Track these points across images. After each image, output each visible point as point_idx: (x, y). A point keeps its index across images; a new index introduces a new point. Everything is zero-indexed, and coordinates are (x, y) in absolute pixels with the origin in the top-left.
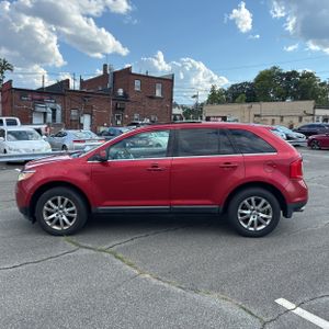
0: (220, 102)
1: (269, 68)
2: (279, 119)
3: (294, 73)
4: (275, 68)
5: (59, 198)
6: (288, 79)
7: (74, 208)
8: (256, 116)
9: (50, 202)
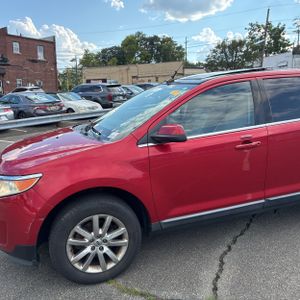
0: (94, 66)
2: (154, 79)
3: (156, 38)
4: (139, 33)
6: (152, 43)
7: (122, 230)
8: (134, 77)
9: (78, 229)
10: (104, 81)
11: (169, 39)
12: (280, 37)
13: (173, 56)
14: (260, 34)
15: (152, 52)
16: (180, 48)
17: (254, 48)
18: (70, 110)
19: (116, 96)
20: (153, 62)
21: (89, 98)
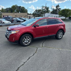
1: (15, 5)
2: (20, 17)
3: (20, 7)
4: (16, 5)
5: (27, 37)
6: (19, 8)
7: (30, 39)
8: (15, 16)
9: (24, 38)
10: (8, 16)
11: (24, 7)
12: (48, 9)
13: (24, 11)
14: (44, 8)
15: (19, 10)
16: (26, 10)
17: (43, 11)
18: (4, 23)
19: (14, 20)
20: (20, 13)
21: (7, 20)
